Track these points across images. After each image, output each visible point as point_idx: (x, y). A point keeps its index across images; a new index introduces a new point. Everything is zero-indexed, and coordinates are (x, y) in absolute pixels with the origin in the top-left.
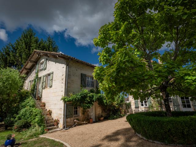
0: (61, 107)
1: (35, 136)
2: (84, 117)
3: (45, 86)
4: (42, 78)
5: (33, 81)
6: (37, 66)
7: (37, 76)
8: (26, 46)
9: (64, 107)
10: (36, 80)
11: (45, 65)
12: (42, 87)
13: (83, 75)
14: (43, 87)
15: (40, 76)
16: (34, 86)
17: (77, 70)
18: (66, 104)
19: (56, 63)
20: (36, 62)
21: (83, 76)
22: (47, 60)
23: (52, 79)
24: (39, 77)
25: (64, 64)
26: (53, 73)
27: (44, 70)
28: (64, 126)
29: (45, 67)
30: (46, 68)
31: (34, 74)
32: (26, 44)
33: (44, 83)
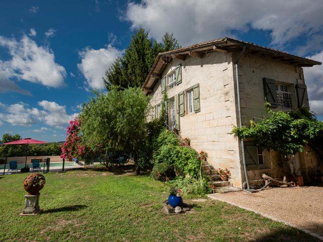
0: (230, 148)
1: (199, 194)
2: (279, 171)
3: (185, 112)
4: (176, 99)
5: (159, 105)
6: (163, 81)
7: (166, 96)
8: (139, 56)
9: (240, 147)
10: (166, 103)
11: (180, 76)
12: (179, 113)
13: (267, 82)
14: (181, 113)
15: (171, 96)
16: (164, 112)
17: (253, 72)
18: (242, 142)
19: (202, 66)
20: (160, 75)
21: (269, 84)
22: (181, 65)
23: (199, 98)
24: (169, 98)
25: (226, 62)
26: (198, 86)
27: (178, 85)
28: (246, 185)
29: (179, 80)
30: (181, 80)
31: (159, 95)
32: (138, 52)
33: (182, 107)
